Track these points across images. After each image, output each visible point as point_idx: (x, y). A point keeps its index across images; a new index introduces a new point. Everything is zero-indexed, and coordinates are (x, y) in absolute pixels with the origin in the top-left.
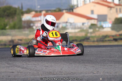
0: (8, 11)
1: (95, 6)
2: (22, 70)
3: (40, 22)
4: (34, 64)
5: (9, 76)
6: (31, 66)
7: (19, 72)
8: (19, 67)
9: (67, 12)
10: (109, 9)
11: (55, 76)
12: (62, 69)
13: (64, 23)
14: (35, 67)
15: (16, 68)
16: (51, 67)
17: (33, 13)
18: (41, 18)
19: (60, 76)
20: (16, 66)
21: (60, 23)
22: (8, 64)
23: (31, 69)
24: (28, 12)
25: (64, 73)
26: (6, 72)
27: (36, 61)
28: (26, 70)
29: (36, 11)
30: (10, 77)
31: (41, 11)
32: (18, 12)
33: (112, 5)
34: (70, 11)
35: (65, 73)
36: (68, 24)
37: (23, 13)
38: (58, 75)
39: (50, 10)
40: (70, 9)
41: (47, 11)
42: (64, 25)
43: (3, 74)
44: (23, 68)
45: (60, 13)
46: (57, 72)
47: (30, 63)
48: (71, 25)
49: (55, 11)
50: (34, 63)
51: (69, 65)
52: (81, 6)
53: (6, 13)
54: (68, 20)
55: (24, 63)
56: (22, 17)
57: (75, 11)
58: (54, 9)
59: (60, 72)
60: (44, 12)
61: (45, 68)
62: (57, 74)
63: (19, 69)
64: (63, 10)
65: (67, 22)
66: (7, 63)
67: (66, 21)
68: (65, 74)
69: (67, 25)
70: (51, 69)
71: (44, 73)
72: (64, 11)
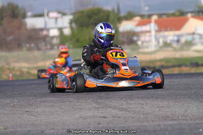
0: (95, 17)
2: (120, 113)
3: (148, 34)
4: (140, 104)
5: (99, 124)
6: (134, 106)
7: (115, 117)
8: (115, 108)
9: (193, 17)
11: (176, 122)
12: (186, 112)
13: (189, 34)
14: (142, 108)
15: (109, 110)
16: (169, 108)
17: (138, 19)
18: (150, 27)
19: (184, 122)
20: (110, 107)
21: (182, 36)
22: (97, 104)
23: (134, 112)
24: (129, 17)
25: (190, 118)
26: (93, 117)
27: (142, 98)
28: (127, 112)
29: (142, 16)
30: (101, 126)
31: (150, 16)
32: (112, 17)
34: (199, 15)
35: (192, 118)
36: (196, 36)
37: (120, 20)
38: (180, 122)
39: (166, 14)
40: (199, 12)
41: (160, 15)
42: (189, 38)
43: (88, 120)
44: (121, 111)
45: (182, 18)
46: (179, 116)
47: (132, 102)
48: (201, 38)
49: (173, 15)
50: (140, 101)
51: (197, 104)
53: (92, 21)
54: (196, 29)
55: (123, 102)
56: (118, 25)
58: (171, 12)
59: (184, 116)
60: (155, 18)
61: (157, 110)
62: (178, 119)
63: (114, 112)
64: (187, 13)
65: (194, 34)
66: (96, 102)
67: (192, 30)
68: (191, 120)
69: (194, 39)
70: (168, 112)
71: (156, 118)
72: (189, 15)
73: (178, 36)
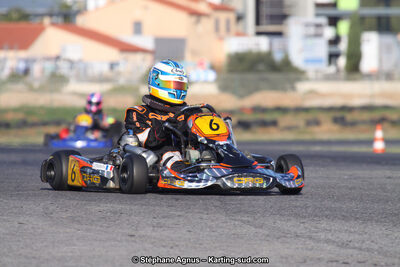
1: (146, 8)
9: (53, 24)
10: (193, 19)
13: (48, 59)
21: (34, 60)
33: (202, 7)
36: (63, 64)
42: (49, 66)
48: (71, 68)
49: (6, 17)
52: (97, 8)
54: (64, 50)
57: (81, 21)
65: (58, 58)
67: (54, 52)
69: (57, 68)
72: (47, 21)
73: (27, 61)
